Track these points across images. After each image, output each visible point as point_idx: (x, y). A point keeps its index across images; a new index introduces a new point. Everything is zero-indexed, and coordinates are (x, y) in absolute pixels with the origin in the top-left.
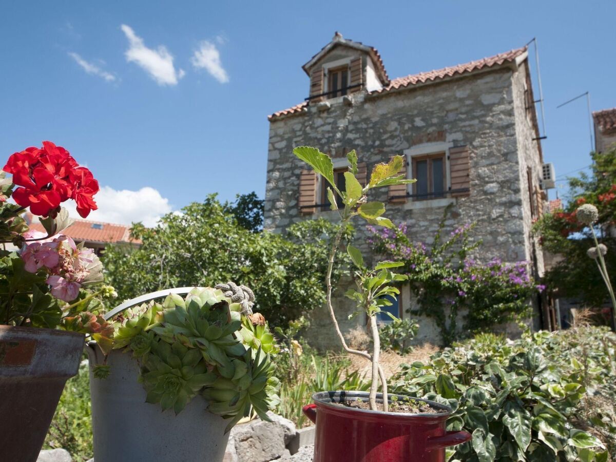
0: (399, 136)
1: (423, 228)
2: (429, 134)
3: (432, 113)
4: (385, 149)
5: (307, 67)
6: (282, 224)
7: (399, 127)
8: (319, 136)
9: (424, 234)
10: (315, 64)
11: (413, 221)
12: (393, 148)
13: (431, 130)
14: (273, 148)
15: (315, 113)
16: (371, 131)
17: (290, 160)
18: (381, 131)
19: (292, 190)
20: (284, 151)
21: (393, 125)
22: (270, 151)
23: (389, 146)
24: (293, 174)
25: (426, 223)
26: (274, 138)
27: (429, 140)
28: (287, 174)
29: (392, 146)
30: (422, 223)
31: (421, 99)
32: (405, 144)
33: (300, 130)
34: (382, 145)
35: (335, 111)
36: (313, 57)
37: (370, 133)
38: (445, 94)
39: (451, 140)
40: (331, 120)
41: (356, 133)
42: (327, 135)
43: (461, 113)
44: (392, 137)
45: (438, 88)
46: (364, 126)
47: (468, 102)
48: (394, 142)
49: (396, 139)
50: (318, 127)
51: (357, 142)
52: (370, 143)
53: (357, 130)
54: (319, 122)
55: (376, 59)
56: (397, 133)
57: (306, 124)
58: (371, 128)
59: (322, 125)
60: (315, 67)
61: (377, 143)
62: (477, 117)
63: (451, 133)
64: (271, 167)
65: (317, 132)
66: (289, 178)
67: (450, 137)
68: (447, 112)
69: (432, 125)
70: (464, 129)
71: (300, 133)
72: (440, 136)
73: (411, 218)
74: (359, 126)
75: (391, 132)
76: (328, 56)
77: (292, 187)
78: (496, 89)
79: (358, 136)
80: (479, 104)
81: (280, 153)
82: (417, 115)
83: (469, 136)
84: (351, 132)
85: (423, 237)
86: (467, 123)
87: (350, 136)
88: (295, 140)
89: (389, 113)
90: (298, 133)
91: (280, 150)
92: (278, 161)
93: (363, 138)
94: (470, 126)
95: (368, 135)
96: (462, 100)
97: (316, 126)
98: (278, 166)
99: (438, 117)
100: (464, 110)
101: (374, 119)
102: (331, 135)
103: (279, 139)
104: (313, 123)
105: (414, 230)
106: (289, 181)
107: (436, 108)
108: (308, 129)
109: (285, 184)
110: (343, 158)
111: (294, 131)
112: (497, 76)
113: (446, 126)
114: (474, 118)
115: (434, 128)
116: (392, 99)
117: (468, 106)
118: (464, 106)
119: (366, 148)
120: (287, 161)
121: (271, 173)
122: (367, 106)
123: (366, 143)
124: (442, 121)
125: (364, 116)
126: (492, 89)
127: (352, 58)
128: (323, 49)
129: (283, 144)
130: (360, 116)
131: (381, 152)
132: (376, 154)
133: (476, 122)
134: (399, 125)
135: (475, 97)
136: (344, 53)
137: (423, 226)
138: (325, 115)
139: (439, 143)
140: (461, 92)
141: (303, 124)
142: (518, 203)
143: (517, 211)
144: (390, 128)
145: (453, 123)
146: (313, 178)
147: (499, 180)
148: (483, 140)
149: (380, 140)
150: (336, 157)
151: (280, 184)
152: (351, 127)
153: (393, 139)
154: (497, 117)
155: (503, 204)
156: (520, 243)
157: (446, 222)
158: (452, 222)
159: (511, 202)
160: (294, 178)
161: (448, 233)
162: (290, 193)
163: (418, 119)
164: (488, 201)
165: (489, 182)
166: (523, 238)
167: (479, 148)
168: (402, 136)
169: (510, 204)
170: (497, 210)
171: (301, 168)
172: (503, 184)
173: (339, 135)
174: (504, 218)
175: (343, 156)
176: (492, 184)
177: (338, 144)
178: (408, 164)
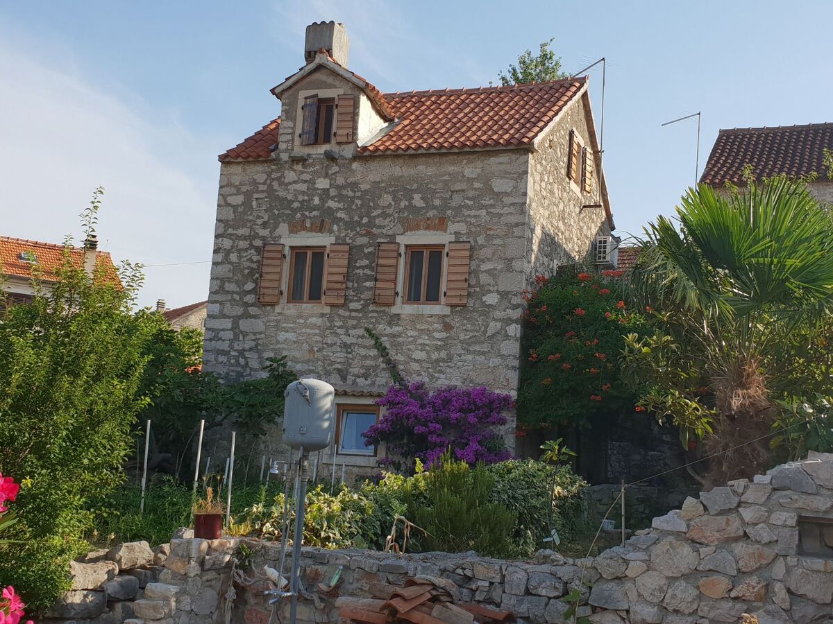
0: (392, 214)
1: (410, 339)
2: (428, 219)
3: (435, 191)
4: (375, 231)
5: (277, 91)
6: (234, 313)
7: (393, 203)
8: (290, 197)
9: (411, 347)
10: (290, 87)
11: (399, 329)
12: (384, 231)
13: (431, 214)
14: (223, 204)
15: (286, 162)
16: (359, 202)
17: (249, 224)
18: (371, 204)
19: (249, 268)
20: (240, 209)
21: (387, 199)
22: (219, 206)
23: (379, 227)
24: (252, 246)
25: (414, 333)
26: (225, 186)
27: (428, 228)
28: (243, 244)
29: (384, 227)
30: (410, 333)
31: (423, 169)
32: (399, 228)
33: (264, 183)
34: (371, 224)
35: (313, 165)
36: (287, 79)
37: (357, 205)
38: (451, 169)
39: (453, 232)
40: (306, 177)
41: (339, 202)
42: (300, 198)
43: (467, 198)
44: (384, 215)
45: (444, 159)
46: (351, 194)
47: (477, 185)
48: (386, 222)
49: (388, 219)
50: (289, 184)
51: (340, 214)
52: (356, 218)
53: (341, 198)
54: (290, 176)
55: (372, 95)
56: (390, 211)
57: (273, 176)
58: (358, 198)
59: (295, 182)
60: (290, 92)
61: (365, 220)
62: (485, 207)
63: (454, 222)
64: (221, 231)
65: (287, 190)
66: (246, 250)
67: (452, 227)
68: (452, 192)
69: (435, 207)
70: (468, 219)
71: (265, 188)
72: (441, 224)
73: (398, 325)
74: (344, 192)
75: (384, 207)
76: (305, 81)
77: (249, 264)
78: (510, 173)
79: (341, 206)
80: (488, 189)
81: (234, 212)
82: (417, 191)
83: (473, 229)
84: (333, 198)
85: (410, 350)
86: (473, 213)
87: (331, 204)
88: (256, 196)
89: (382, 181)
90: (261, 188)
91: (235, 207)
92: (231, 223)
93: (348, 210)
94: (476, 216)
95: (354, 207)
96: (470, 180)
97: (286, 181)
98: (230, 231)
99: (441, 198)
100: (471, 193)
101: (364, 187)
102: (306, 198)
103: (233, 190)
104: (283, 176)
105: (400, 340)
106: (245, 254)
107: (440, 185)
108: (275, 185)
109: (240, 257)
110: (320, 234)
111: (255, 183)
112: (514, 157)
113: (449, 212)
114: (482, 207)
115: (435, 212)
116: (388, 163)
117: (476, 189)
118: (472, 189)
119: (350, 225)
120: (244, 226)
121: (220, 239)
122: (355, 165)
123: (352, 218)
124: (445, 206)
125: (351, 180)
126: (506, 173)
127: (341, 91)
128: (301, 69)
129: (239, 199)
130: (346, 179)
131: (368, 234)
132: (362, 235)
133: (484, 212)
134: (393, 200)
135: (486, 180)
136: (330, 80)
137: (411, 336)
138: (299, 167)
139: (438, 233)
140: (471, 169)
141: (269, 175)
142: (516, 322)
143: (515, 330)
144: (382, 203)
145: (458, 210)
146: (280, 256)
147: (501, 290)
148: (489, 238)
149: (369, 217)
150: (311, 230)
151: (233, 257)
152: (333, 192)
153: (385, 219)
154: (506, 210)
155: (500, 320)
156: (513, 368)
157: (437, 335)
158: (444, 335)
159: (509, 319)
160: (253, 251)
161: (438, 348)
162: (246, 271)
163: (417, 197)
164: (485, 314)
165: (490, 291)
166: (516, 363)
167: (482, 246)
168: (396, 215)
169: (508, 321)
170: (494, 327)
171: (264, 238)
172: (504, 295)
173: (316, 201)
174: (499, 337)
175: (321, 231)
176: (492, 295)
177: (315, 213)
178: (400, 255)
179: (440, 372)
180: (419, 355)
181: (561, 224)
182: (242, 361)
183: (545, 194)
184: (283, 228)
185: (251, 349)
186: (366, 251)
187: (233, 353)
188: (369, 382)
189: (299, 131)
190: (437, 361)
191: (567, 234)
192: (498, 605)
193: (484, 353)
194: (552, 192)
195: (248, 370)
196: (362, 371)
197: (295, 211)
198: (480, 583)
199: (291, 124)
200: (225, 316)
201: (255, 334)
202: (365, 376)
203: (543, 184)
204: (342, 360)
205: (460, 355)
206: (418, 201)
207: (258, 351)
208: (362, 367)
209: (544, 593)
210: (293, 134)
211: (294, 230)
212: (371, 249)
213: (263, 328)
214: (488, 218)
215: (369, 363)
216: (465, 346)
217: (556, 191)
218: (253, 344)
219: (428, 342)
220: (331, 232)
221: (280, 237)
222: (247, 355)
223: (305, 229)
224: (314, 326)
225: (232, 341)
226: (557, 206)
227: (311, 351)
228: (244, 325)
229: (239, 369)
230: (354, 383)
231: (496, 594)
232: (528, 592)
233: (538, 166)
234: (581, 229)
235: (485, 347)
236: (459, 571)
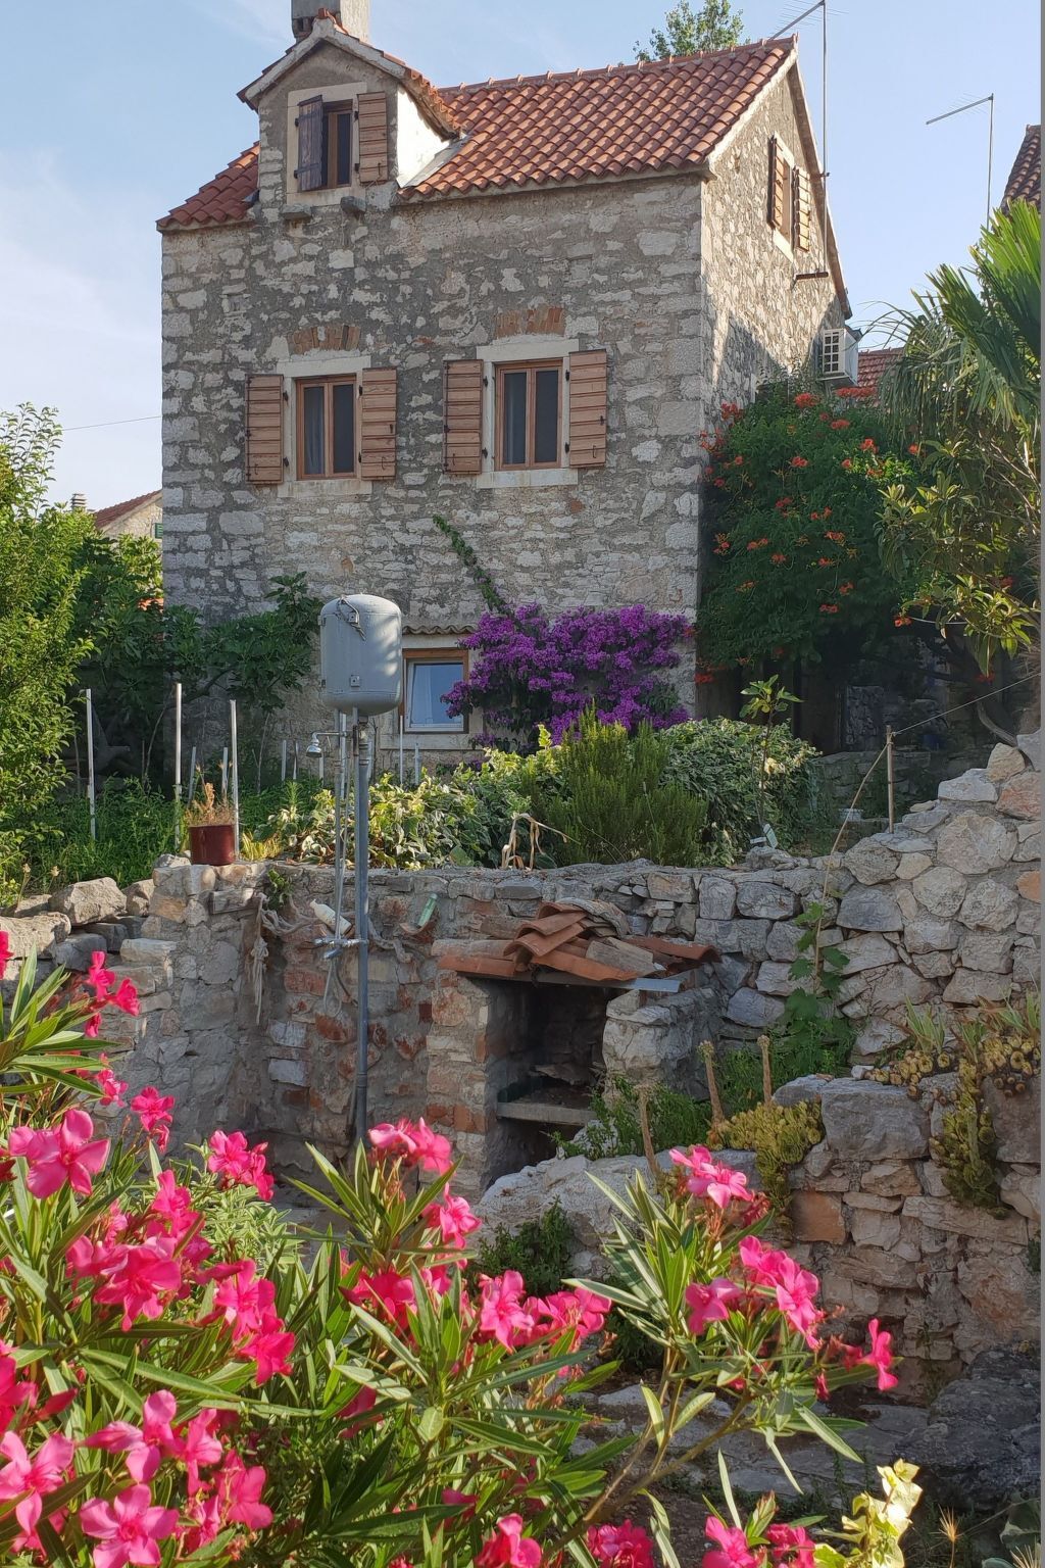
0: (467, 309)
1: (513, 532)
2: (531, 313)
3: (539, 261)
4: (438, 340)
5: (250, 94)
6: (209, 503)
7: (468, 288)
8: (286, 288)
9: (514, 546)
10: (272, 87)
11: (491, 515)
12: (455, 340)
13: (535, 302)
14: (172, 308)
15: (274, 224)
16: (407, 289)
17: (219, 343)
18: (429, 292)
19: (226, 420)
20: (202, 316)
21: (456, 281)
22: (165, 312)
23: (447, 333)
24: (228, 382)
25: (519, 521)
26: (172, 275)
27: (531, 329)
28: (212, 379)
29: (453, 332)
30: (511, 521)
31: (518, 222)
32: (480, 334)
33: (240, 266)
34: (432, 328)
35: (322, 226)
36: (265, 72)
37: (404, 295)
38: (566, 218)
39: (575, 334)
40: (312, 249)
41: (371, 291)
42: (304, 288)
43: (597, 271)
44: (454, 311)
45: (553, 201)
46: (392, 275)
47: (613, 245)
48: (457, 323)
49: (461, 318)
50: (283, 263)
51: (375, 314)
52: (404, 319)
53: (374, 283)
54: (284, 249)
55: (418, 90)
56: (463, 302)
57: (254, 252)
58: (405, 281)
59: (293, 260)
60: (272, 95)
61: (420, 322)
62: (630, 285)
63: (575, 316)
64: (173, 357)
65: (279, 275)
66: (218, 389)
67: (574, 326)
68: (571, 260)
69: (541, 291)
70: (601, 310)
71: (241, 274)
72: (553, 321)
73: (490, 509)
74: (380, 273)
75: (452, 297)
76: (298, 73)
77: (225, 414)
78: (669, 220)
79: (376, 298)
80: (633, 251)
81: (192, 323)
82: (507, 263)
83: (611, 327)
84: (361, 285)
85: (512, 550)
86: (608, 296)
87: (360, 296)
88: (227, 290)
89: (447, 248)
90: (236, 274)
91: (193, 313)
92: (189, 342)
93: (389, 306)
94: (614, 303)
95: (399, 299)
96: (601, 238)
97: (278, 259)
98: (189, 356)
99: (551, 273)
100: (603, 261)
101: (415, 260)
102: (315, 288)
103: (188, 283)
104: (271, 251)
105: (495, 534)
106: (218, 397)
107: (548, 249)
108: (260, 268)
109: (209, 403)
110: (343, 352)
111: (223, 266)
112: (674, 190)
113: (567, 298)
114: (622, 285)
115: (541, 299)
116: (454, 214)
117: (611, 253)
118: (605, 253)
119: (395, 333)
120: (212, 346)
121: (173, 372)
122: (397, 222)
123: (396, 319)
124: (559, 288)
125: (391, 249)
126: (663, 219)
127: (362, 87)
128: (288, 52)
129: (198, 298)
130: (382, 249)
131: (428, 346)
132: (417, 350)
133: (626, 295)
134: (467, 282)
135: (627, 232)
136: (341, 68)
137: (513, 528)
138: (298, 232)
139: (550, 337)
140: (601, 217)
141: (247, 249)
142: (691, 489)
143: (689, 504)
144: (446, 288)
145: (582, 292)
146: (276, 396)
147: (662, 433)
148: (638, 340)
149: (428, 316)
150: (327, 346)
151: (198, 404)
152: (360, 274)
153: (455, 317)
154: (666, 288)
155: (664, 488)
156: (688, 570)
157: (557, 522)
158: (569, 521)
159: (679, 485)
160: (230, 390)
161: (560, 545)
162: (223, 427)
163: (508, 273)
164: (638, 479)
165: (643, 438)
166: (693, 561)
167: (628, 357)
168: (474, 310)
169: (678, 489)
170: (653, 500)
171: (247, 366)
172: (669, 443)
173: (333, 292)
174: (664, 518)
175: (345, 346)
176: (648, 443)
177: (333, 314)
178: (485, 382)
179: (566, 585)
180: (528, 558)
181: (760, 311)
182: (231, 586)
183: (731, 255)
184: (279, 346)
185: (243, 565)
186: (426, 378)
187: (215, 573)
188: (447, 610)
189: (293, 165)
190: (560, 567)
191: (771, 327)
192: (690, 938)
193: (637, 548)
194: (743, 252)
195: (242, 600)
196: (435, 593)
197: (296, 313)
198: (659, 906)
199: (277, 154)
200: (194, 509)
201: (247, 538)
202: (441, 601)
203: (728, 238)
204: (399, 575)
205: (597, 555)
206: (511, 282)
207: (256, 567)
208: (434, 585)
209: (763, 913)
210: (282, 172)
211: (297, 349)
212: (434, 375)
213: (259, 526)
214: (634, 305)
215: (444, 577)
216: (605, 537)
217: (750, 249)
218: (246, 555)
219: (541, 535)
220: (362, 347)
221: (275, 361)
222: (239, 574)
223: (317, 344)
224: (346, 519)
225: (210, 552)
226: (753, 277)
227: (346, 562)
228: (227, 522)
229: (227, 599)
230: (423, 613)
231: (686, 921)
232: (737, 915)
233: (718, 205)
234: (794, 318)
235: (640, 538)
236: (625, 890)
